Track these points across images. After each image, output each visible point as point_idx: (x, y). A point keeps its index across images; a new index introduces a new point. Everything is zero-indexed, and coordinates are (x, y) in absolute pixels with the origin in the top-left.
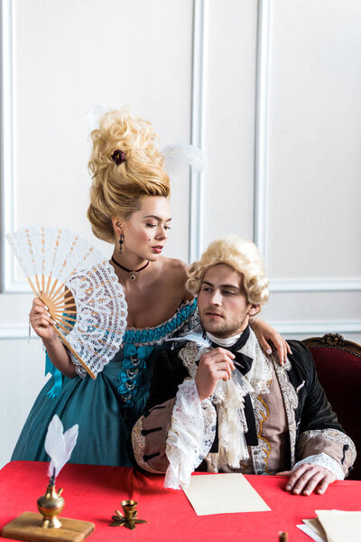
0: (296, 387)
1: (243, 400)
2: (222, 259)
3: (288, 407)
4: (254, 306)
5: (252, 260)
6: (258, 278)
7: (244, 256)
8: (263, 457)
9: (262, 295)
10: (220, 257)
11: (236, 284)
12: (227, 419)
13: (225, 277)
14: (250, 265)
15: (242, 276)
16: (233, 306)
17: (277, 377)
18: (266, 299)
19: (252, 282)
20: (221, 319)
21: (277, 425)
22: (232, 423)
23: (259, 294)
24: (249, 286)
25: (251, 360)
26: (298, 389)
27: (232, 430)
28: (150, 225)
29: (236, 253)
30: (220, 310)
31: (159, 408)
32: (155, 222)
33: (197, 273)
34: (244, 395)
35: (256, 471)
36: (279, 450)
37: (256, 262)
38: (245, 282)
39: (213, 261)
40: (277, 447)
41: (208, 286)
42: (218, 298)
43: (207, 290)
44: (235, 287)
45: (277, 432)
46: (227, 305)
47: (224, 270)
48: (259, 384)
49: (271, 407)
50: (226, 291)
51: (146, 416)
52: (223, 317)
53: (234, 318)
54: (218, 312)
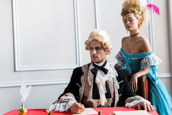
0: (119, 82)
1: (105, 82)
2: (94, 39)
4: (108, 52)
6: (107, 43)
9: (109, 48)
10: (93, 38)
11: (100, 46)
14: (104, 39)
15: (101, 43)
18: (111, 49)
19: (105, 44)
22: (101, 90)
24: (104, 46)
25: (108, 70)
27: (101, 92)
33: (87, 44)
38: (103, 44)
39: (91, 40)
42: (95, 52)
43: (91, 49)
46: (98, 53)
50: (97, 49)
52: (97, 57)
53: (101, 57)
54: (96, 56)
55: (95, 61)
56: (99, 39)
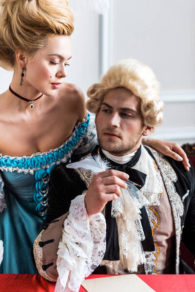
0: (181, 197)
1: (140, 212)
3: (175, 215)
4: (149, 128)
5: (149, 85)
6: (155, 103)
7: (143, 81)
8: (153, 260)
9: (158, 119)
10: (120, 81)
11: (134, 108)
12: (126, 230)
13: (124, 100)
14: (148, 90)
15: (139, 100)
16: (130, 128)
17: (166, 189)
19: (149, 106)
20: (119, 140)
21: (166, 231)
22: (130, 233)
23: (155, 118)
24: (146, 110)
25: (145, 176)
26: (184, 198)
27: (131, 239)
28: (52, 63)
29: (134, 78)
30: (118, 131)
31: (54, 222)
32: (57, 60)
33: (97, 95)
34: (141, 207)
35: (147, 272)
36: (165, 253)
37: (153, 87)
38: (142, 106)
39: (111, 85)
40: (165, 250)
41: (107, 108)
42: (116, 120)
43: (106, 111)
44: (132, 110)
45: (166, 238)
46: (125, 126)
47: (123, 94)
48: (152, 197)
49: (162, 216)
50: (124, 113)
51: (45, 230)
52: (120, 137)
53: (130, 139)
54: (116, 134)
55: (113, 145)
56: (136, 90)
